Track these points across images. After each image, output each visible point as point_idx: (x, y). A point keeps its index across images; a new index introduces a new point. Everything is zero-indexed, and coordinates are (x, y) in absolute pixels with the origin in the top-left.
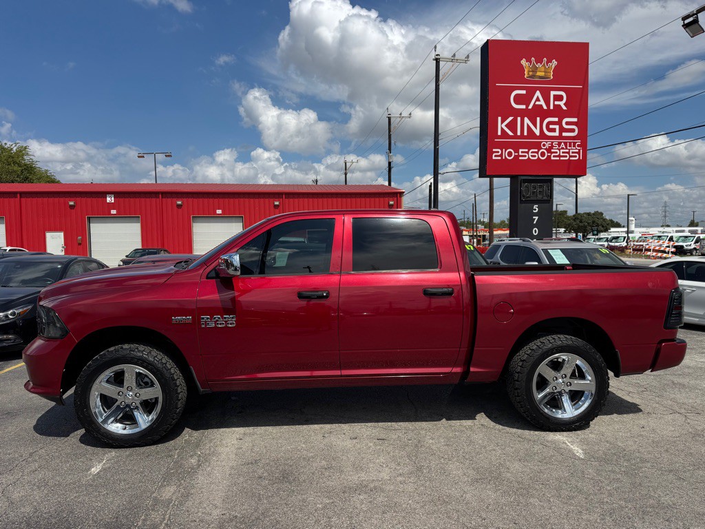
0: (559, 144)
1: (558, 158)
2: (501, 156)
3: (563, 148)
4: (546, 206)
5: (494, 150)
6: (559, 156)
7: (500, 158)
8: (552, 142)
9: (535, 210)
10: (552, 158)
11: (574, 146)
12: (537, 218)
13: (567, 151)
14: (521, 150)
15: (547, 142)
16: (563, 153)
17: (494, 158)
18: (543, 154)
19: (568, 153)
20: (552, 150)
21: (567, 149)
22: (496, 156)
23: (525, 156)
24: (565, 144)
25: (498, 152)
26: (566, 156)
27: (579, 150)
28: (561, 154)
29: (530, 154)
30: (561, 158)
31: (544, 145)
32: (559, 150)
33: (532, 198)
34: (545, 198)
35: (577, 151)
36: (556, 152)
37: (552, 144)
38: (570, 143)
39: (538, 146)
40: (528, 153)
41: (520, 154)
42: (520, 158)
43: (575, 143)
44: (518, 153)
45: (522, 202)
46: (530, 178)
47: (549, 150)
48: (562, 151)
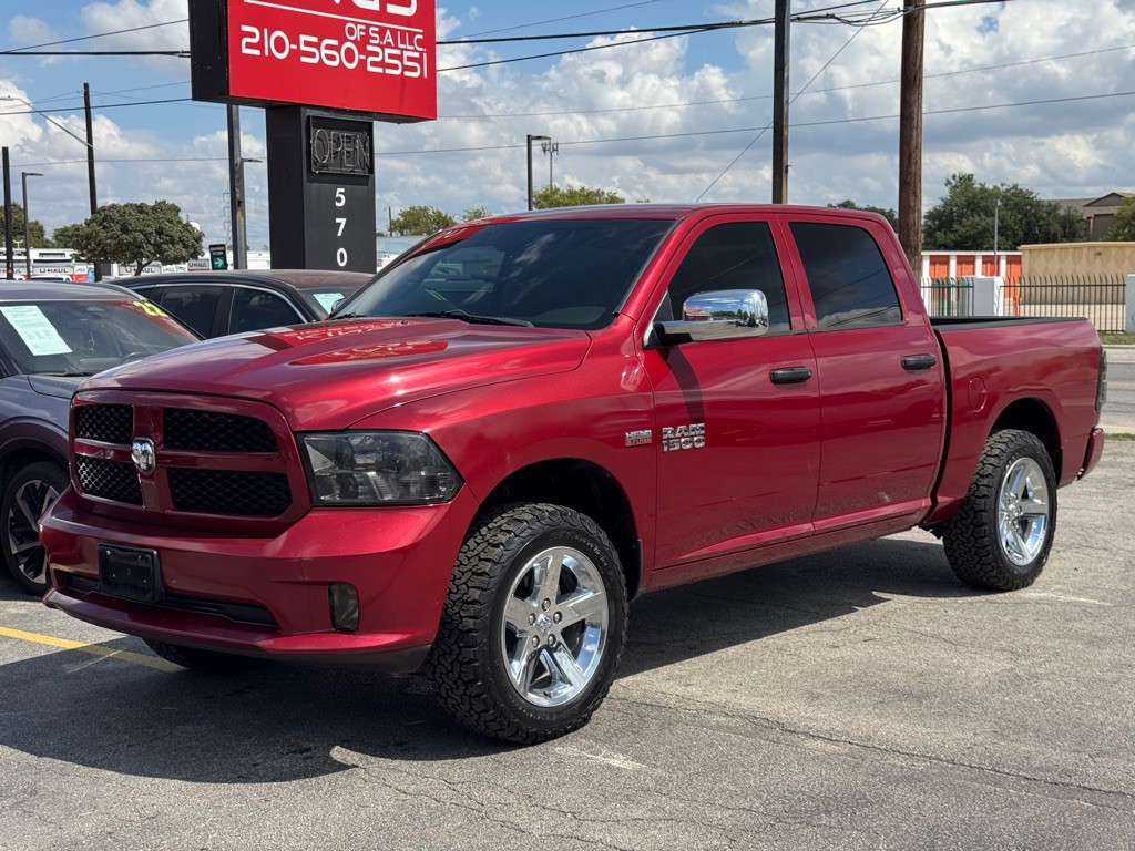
0: (382, 32)
1: (380, 70)
2: (260, 46)
3: (388, 46)
4: (361, 189)
5: (245, 28)
6: (382, 64)
7: (257, 52)
8: (368, 26)
9: (339, 200)
10: (370, 69)
11: (411, 43)
12: (342, 221)
13: (398, 52)
14: (303, 38)
15: (356, 24)
16: (391, 56)
17: (245, 51)
18: (350, 56)
19: (400, 58)
20: (369, 48)
21: (396, 47)
22: (249, 45)
23: (312, 55)
24: (394, 32)
25: (252, 35)
26: (395, 67)
27: (421, 53)
28: (388, 60)
29: (324, 51)
30: (388, 71)
31: (351, 32)
32: (382, 47)
33: (331, 170)
34: (359, 171)
35: (417, 55)
36: (376, 54)
37: (366, 30)
38: (403, 32)
39: (337, 31)
40: (317, 45)
41: (303, 48)
42: (304, 59)
43: (412, 35)
44: (298, 45)
45: (312, 177)
46: (326, 114)
47: (362, 44)
48: (387, 51)
